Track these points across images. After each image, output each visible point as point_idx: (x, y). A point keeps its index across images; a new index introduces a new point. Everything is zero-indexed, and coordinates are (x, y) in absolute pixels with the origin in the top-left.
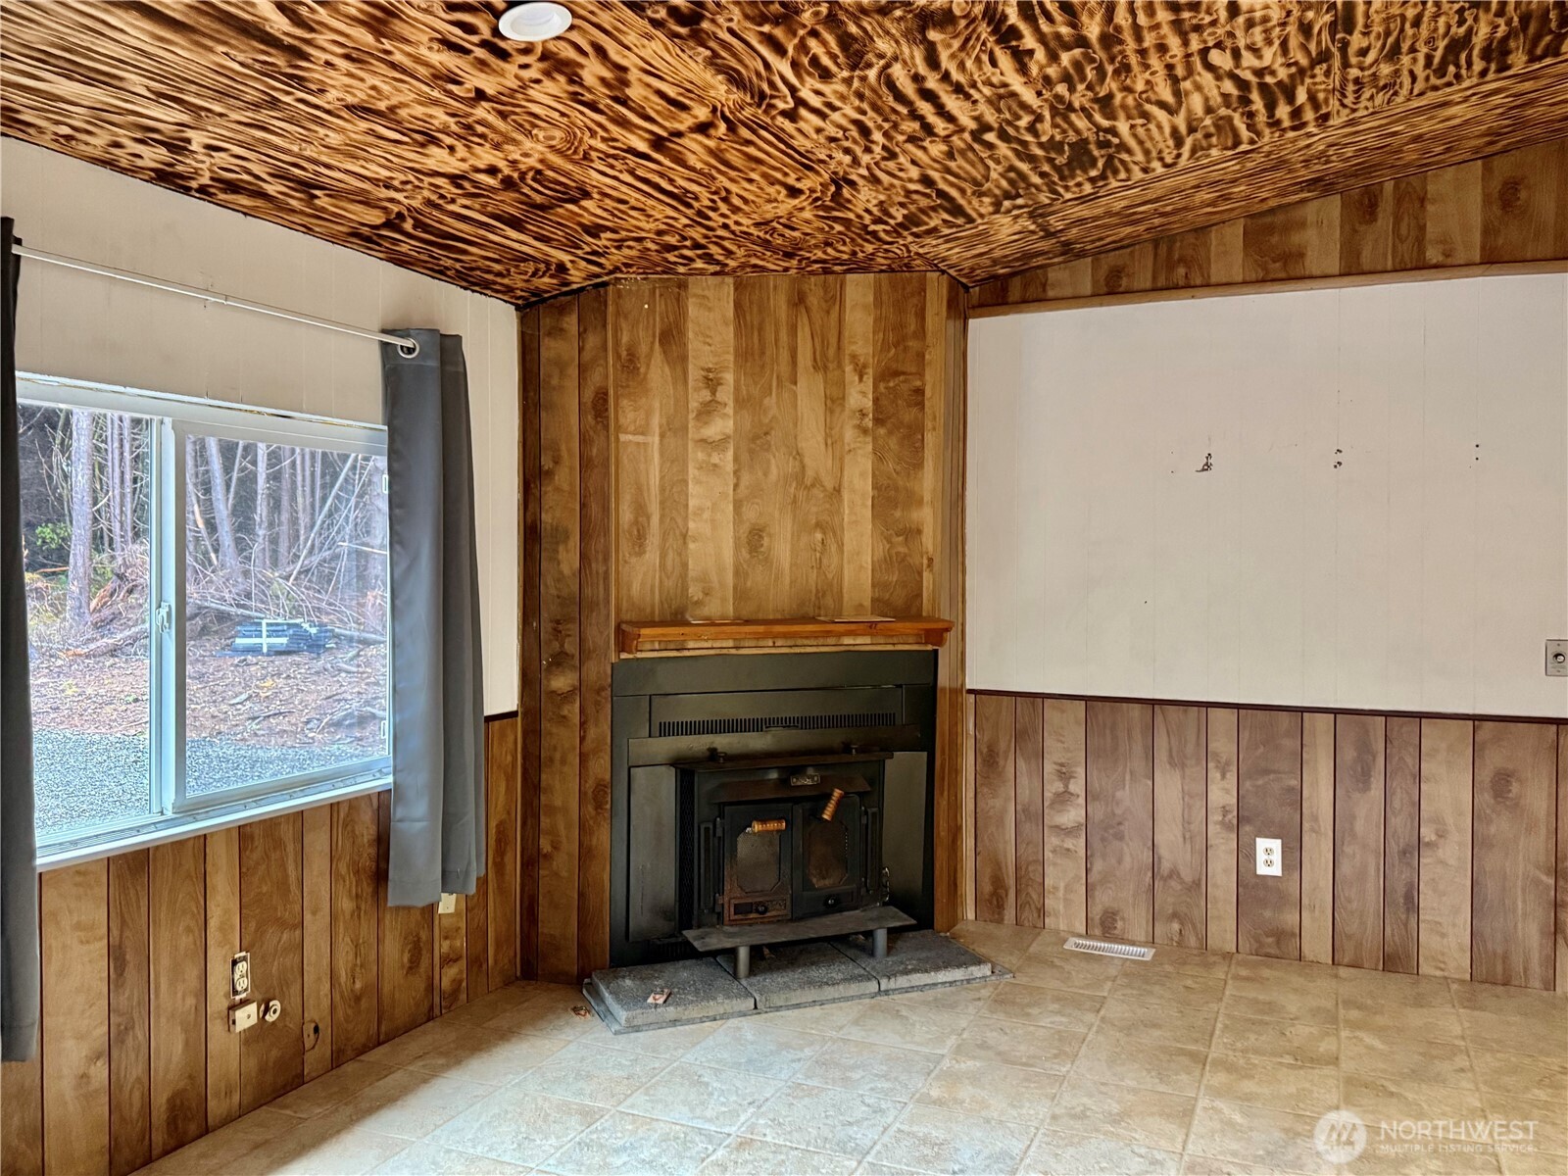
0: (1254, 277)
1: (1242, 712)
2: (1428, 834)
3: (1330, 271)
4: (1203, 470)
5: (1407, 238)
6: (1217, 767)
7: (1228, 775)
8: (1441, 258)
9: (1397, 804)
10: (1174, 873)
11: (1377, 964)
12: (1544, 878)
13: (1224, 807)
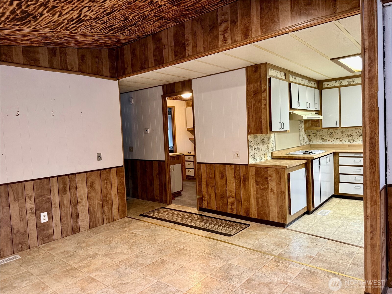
0: (27, 63)
1: (34, 181)
2: (79, 200)
3: (46, 66)
4: (17, 115)
5: (63, 62)
6: (28, 198)
7: (32, 199)
8: (71, 69)
9: (72, 195)
10: (18, 231)
11: (71, 234)
12: (100, 202)
13: (31, 208)
